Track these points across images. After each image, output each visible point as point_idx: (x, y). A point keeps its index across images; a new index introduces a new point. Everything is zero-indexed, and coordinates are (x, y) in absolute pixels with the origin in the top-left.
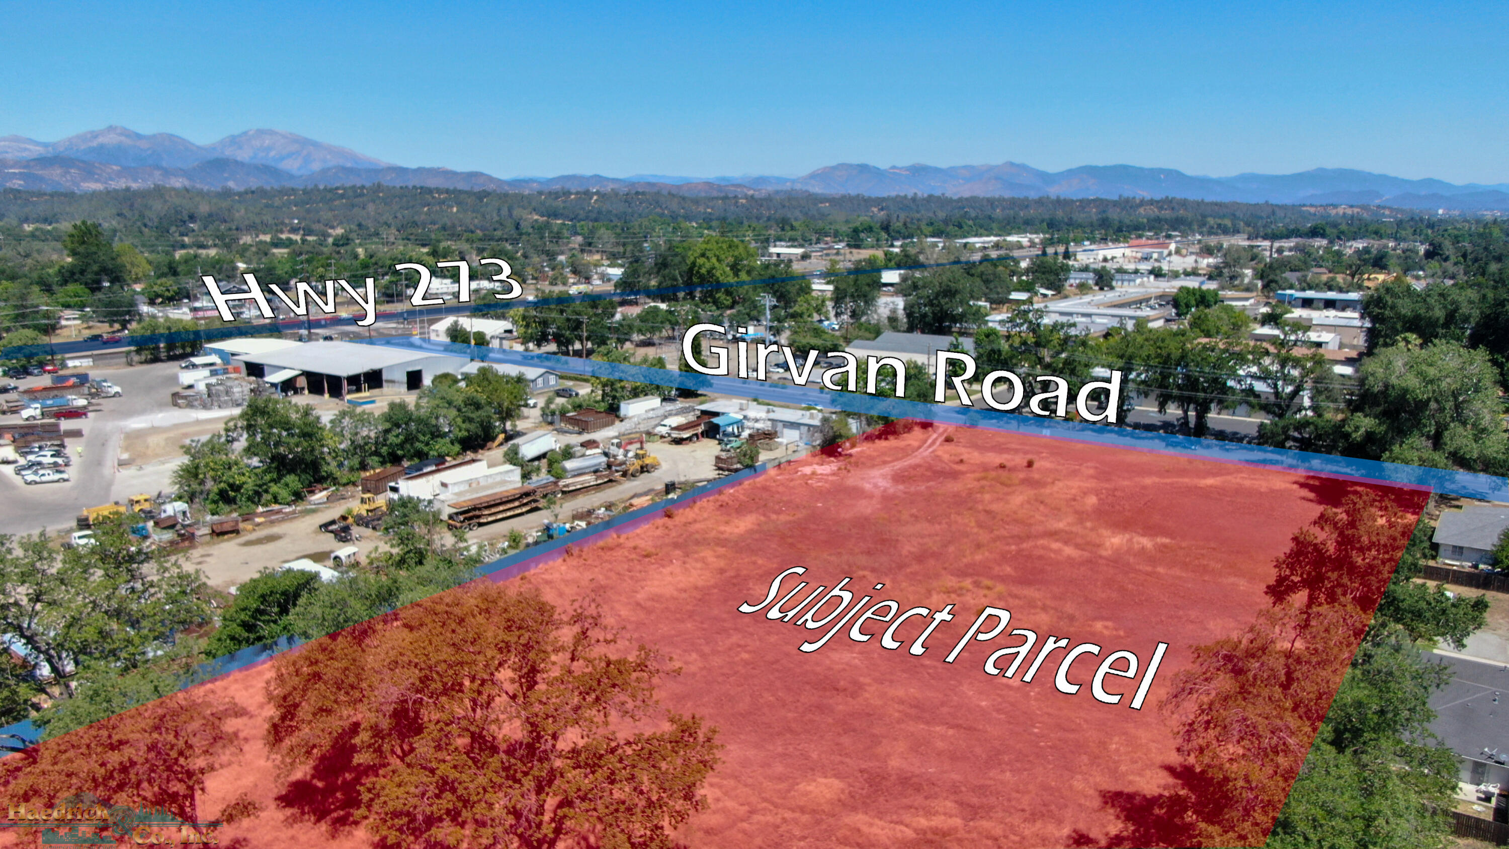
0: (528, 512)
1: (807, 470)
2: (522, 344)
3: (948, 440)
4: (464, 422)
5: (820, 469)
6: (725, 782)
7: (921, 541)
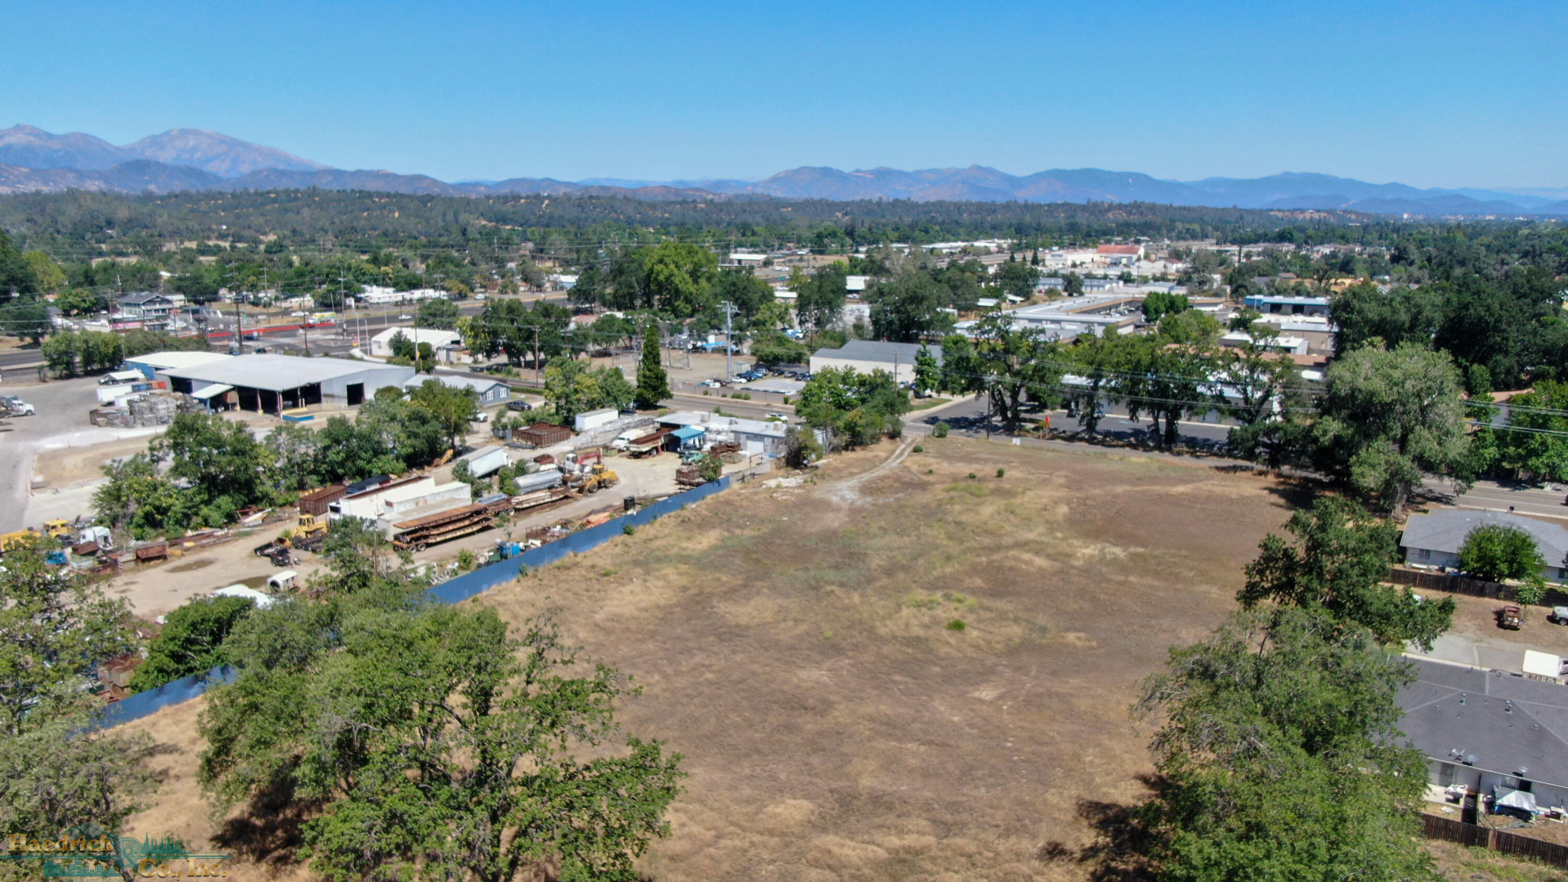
0: (479, 531)
1: (772, 483)
2: (470, 355)
3: (917, 450)
4: (409, 437)
5: (785, 482)
6: (691, 807)
7: (889, 554)
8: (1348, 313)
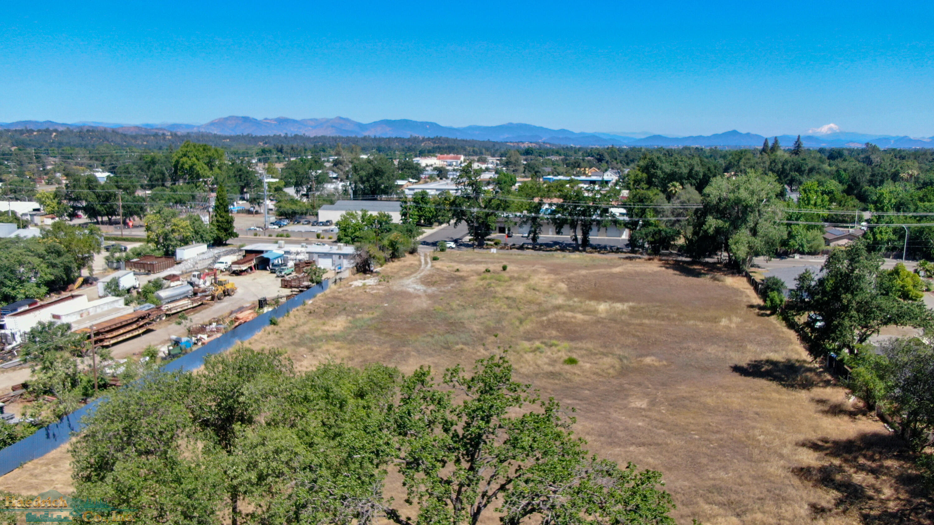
0: (144, 333)
1: (358, 283)
3: (435, 259)
5: (366, 282)
8: (654, 169)
